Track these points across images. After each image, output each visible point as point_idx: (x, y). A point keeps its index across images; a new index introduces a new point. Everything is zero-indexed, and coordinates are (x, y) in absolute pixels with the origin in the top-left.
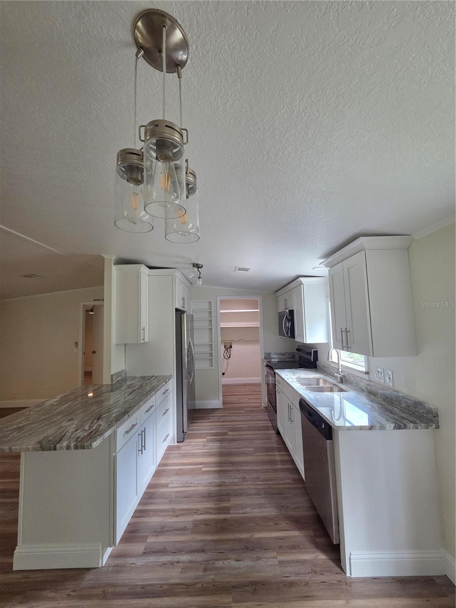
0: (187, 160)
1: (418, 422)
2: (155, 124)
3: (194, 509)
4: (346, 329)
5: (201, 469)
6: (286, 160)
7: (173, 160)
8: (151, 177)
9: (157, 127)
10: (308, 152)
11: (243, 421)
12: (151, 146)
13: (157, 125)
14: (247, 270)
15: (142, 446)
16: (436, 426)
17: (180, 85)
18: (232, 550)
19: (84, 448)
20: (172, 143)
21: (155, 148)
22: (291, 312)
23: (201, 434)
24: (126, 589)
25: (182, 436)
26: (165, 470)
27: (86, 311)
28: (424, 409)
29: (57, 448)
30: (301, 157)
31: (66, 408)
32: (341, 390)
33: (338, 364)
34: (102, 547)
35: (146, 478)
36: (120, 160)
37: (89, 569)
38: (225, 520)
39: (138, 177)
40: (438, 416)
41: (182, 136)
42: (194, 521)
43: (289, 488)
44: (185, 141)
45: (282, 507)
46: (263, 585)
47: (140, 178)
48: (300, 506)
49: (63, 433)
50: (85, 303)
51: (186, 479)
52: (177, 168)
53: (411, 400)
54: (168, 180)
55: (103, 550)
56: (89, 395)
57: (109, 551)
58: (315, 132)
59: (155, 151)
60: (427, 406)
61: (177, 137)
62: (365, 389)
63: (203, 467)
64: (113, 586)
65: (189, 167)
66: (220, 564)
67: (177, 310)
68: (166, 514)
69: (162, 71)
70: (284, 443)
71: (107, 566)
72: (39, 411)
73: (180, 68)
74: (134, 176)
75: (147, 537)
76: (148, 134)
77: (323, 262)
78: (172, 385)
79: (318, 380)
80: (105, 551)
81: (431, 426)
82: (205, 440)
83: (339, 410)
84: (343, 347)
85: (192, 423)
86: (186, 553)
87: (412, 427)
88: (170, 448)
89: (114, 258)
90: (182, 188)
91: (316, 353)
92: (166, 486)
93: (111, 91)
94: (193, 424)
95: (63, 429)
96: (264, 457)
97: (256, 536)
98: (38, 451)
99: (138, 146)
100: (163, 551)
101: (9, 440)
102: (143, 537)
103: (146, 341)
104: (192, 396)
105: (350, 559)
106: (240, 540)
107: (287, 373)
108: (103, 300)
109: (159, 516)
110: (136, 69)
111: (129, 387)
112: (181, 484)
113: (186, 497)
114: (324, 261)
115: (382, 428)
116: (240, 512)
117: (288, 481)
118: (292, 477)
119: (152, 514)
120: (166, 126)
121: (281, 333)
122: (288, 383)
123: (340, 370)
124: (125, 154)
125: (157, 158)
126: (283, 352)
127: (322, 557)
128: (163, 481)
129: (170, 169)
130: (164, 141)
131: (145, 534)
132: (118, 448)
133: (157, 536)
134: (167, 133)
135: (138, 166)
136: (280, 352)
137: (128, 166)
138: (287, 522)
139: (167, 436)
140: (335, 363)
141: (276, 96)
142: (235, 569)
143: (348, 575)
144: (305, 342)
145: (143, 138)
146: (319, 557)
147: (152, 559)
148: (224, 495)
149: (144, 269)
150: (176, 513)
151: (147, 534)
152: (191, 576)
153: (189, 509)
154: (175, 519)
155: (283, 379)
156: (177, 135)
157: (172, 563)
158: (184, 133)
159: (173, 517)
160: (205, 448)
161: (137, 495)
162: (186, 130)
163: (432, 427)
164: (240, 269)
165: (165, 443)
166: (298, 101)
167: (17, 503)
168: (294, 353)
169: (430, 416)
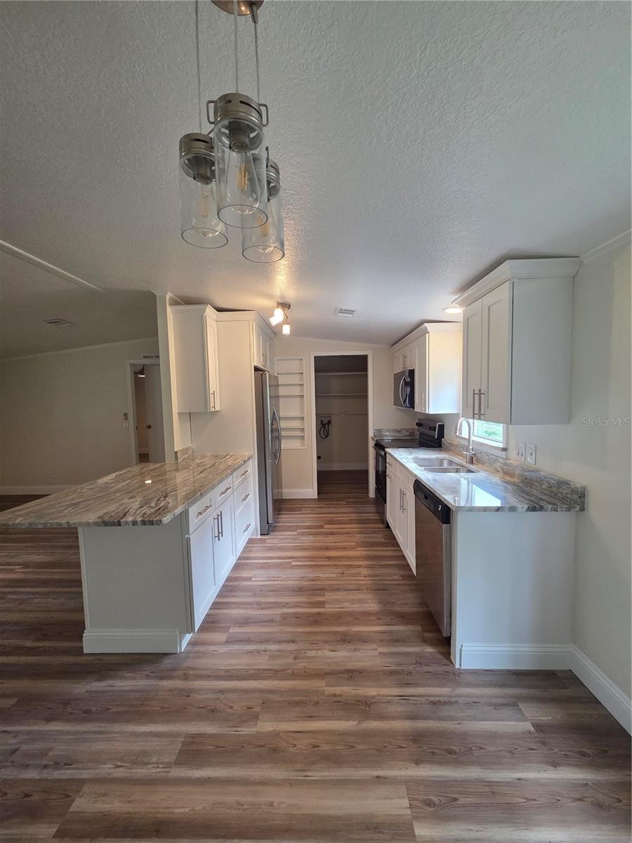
0: (267, 149)
1: (558, 503)
2: (227, 100)
3: (282, 603)
4: (480, 390)
5: (291, 563)
6: (403, 144)
7: (250, 149)
8: (223, 171)
9: (230, 104)
10: (434, 132)
11: (343, 513)
12: (223, 130)
13: (230, 101)
14: (351, 312)
15: (219, 533)
16: (580, 508)
17: (256, 34)
18: (326, 642)
19: (153, 525)
20: (248, 126)
21: (227, 132)
22: (412, 373)
23: (290, 527)
24: (209, 672)
25: (268, 528)
26: (247, 563)
27: (135, 373)
28: (569, 488)
29: (122, 523)
30: (424, 139)
31: (124, 486)
32: (470, 471)
33: (469, 440)
34: (180, 634)
35: (225, 571)
36: (183, 150)
37: (166, 654)
38: (319, 613)
39: (206, 171)
40: (584, 496)
41: (260, 115)
42: (282, 614)
43: (397, 585)
44: (264, 122)
45: (388, 603)
46: (361, 673)
47: (209, 175)
48: (408, 602)
49: (126, 510)
50: (133, 362)
51: (273, 573)
52: (256, 159)
53: (554, 480)
54: (245, 176)
55: (180, 637)
56: (146, 482)
57: (188, 637)
58: (442, 100)
59: (228, 137)
60: (572, 486)
61: (254, 118)
62: (500, 470)
63: (294, 561)
64: (194, 669)
65: (270, 158)
66: (313, 653)
67: (256, 369)
68: (250, 606)
69: (233, 14)
70: (394, 538)
71: (187, 652)
72: (92, 489)
73: (255, 8)
74: (202, 171)
75: (229, 627)
76: (219, 115)
77: (455, 300)
78: (253, 467)
79: (442, 461)
80: (183, 638)
81: (574, 508)
82: (296, 533)
83: (466, 497)
84: (474, 414)
85: (279, 514)
86: (274, 643)
87: (549, 509)
88: (251, 541)
89: (169, 295)
90: (262, 187)
91: (442, 427)
92: (249, 579)
93: (162, 44)
94: (281, 516)
95: (125, 506)
96: (367, 552)
97: (355, 630)
98: (100, 526)
99: (206, 129)
100: (248, 641)
101: (65, 515)
102: (225, 627)
103: (216, 409)
104: (278, 483)
105: (461, 651)
106: (335, 633)
107: (402, 453)
108: (158, 357)
109: (241, 608)
110: (197, 14)
111: (198, 465)
112: (266, 577)
113: (273, 591)
114: (458, 298)
115: (513, 509)
116: (337, 606)
117: (396, 577)
118: (401, 573)
119: (233, 606)
120: (241, 102)
121: (396, 402)
122: (401, 464)
123: (471, 447)
124: (190, 141)
125: (230, 148)
126: (399, 429)
127: (429, 650)
128: (245, 574)
129: (247, 162)
130: (239, 122)
131: (226, 625)
132: (191, 530)
133: (240, 626)
134: (242, 111)
135: (206, 158)
136: (395, 428)
137: (194, 157)
138: (392, 617)
139: (248, 526)
140: (465, 439)
141: (388, 47)
142: (328, 658)
143: (457, 666)
144: (427, 412)
145: (212, 119)
146: (426, 650)
147: (235, 647)
148: (317, 590)
149: (210, 312)
150: (261, 606)
151: (229, 625)
152: (278, 663)
153: (276, 603)
154: (259, 612)
155: (396, 460)
156: (255, 114)
157: (258, 652)
158: (263, 109)
159: (258, 609)
160: (295, 541)
161: (215, 585)
162: (266, 106)
163: (577, 509)
164: (342, 311)
165: (246, 533)
166: (419, 54)
167: (81, 593)
168: (413, 429)
169: (575, 497)
